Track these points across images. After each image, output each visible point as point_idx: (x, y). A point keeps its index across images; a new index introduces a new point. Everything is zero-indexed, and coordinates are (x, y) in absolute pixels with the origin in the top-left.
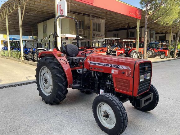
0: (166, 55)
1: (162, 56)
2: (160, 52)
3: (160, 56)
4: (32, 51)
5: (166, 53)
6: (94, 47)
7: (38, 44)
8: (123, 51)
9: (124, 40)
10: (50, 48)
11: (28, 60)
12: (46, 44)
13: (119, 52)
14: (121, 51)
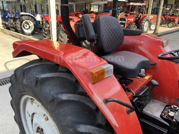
0: (174, 23)
1: (170, 25)
2: (168, 19)
3: (168, 24)
4: (12, 17)
5: (175, 21)
6: (92, 12)
7: (21, 6)
8: (133, 19)
9: (131, 4)
10: (36, 13)
11: (8, 28)
12: (31, 6)
13: (129, 19)
14: (131, 19)
